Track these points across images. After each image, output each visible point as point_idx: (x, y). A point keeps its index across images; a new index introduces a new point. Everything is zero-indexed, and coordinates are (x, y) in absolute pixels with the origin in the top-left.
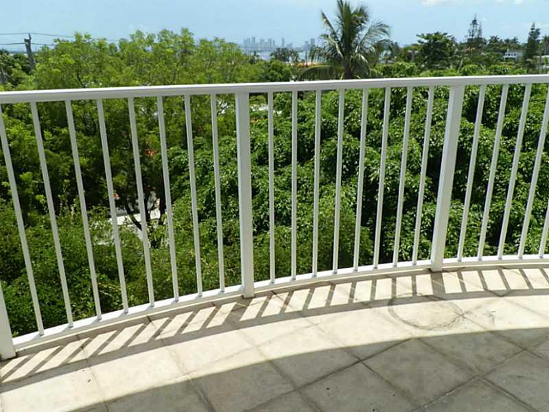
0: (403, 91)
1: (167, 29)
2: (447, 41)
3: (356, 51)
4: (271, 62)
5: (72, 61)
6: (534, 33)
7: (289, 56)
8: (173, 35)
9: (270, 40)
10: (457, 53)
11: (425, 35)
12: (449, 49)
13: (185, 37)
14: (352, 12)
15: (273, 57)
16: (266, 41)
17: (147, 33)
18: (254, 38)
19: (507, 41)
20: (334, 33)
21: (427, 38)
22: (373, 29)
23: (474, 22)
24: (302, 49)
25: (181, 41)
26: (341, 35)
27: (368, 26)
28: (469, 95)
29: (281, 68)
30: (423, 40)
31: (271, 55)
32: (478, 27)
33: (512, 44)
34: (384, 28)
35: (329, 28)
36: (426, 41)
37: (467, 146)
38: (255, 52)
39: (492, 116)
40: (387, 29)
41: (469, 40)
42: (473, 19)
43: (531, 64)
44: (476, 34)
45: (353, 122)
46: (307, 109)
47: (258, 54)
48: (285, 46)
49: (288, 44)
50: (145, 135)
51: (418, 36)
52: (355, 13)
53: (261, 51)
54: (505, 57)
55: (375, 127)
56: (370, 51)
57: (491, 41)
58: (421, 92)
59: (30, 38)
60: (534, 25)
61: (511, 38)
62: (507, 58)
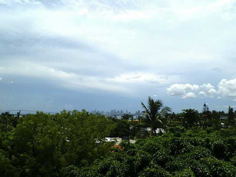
0: (181, 141)
1: (76, 110)
2: (195, 112)
3: (157, 118)
4: (122, 120)
5: (32, 123)
6: (231, 110)
7: (129, 117)
8: (78, 112)
9: (121, 111)
10: (200, 117)
11: (185, 110)
12: (196, 116)
13: (83, 113)
14: (154, 102)
15: (123, 117)
16: (120, 111)
17: (68, 111)
18: (115, 110)
19: (220, 112)
20: (147, 111)
21: (186, 111)
22: (164, 109)
23: (205, 105)
24: (135, 114)
25: (81, 114)
26: (150, 111)
27: (161, 108)
28: (213, 144)
29: (126, 122)
30: (184, 112)
31: (122, 117)
32: (207, 107)
33: (222, 113)
34: (168, 109)
35: (145, 108)
36: (186, 112)
37: (218, 173)
38: (115, 116)
39: (227, 155)
40: (170, 109)
41: (204, 112)
42: (204, 104)
43: (233, 122)
44: (206, 110)
45: (158, 157)
46: (136, 147)
47: (117, 116)
48: (128, 113)
49: (129, 112)
50: (59, 158)
51: (182, 110)
52: (156, 103)
53: (118, 115)
54: (220, 119)
55: (169, 159)
56: (163, 118)
57: (213, 112)
58: (190, 142)
59: (20, 112)
60: (230, 107)
61: (221, 111)
62: (221, 119)
